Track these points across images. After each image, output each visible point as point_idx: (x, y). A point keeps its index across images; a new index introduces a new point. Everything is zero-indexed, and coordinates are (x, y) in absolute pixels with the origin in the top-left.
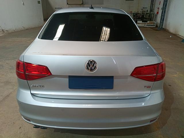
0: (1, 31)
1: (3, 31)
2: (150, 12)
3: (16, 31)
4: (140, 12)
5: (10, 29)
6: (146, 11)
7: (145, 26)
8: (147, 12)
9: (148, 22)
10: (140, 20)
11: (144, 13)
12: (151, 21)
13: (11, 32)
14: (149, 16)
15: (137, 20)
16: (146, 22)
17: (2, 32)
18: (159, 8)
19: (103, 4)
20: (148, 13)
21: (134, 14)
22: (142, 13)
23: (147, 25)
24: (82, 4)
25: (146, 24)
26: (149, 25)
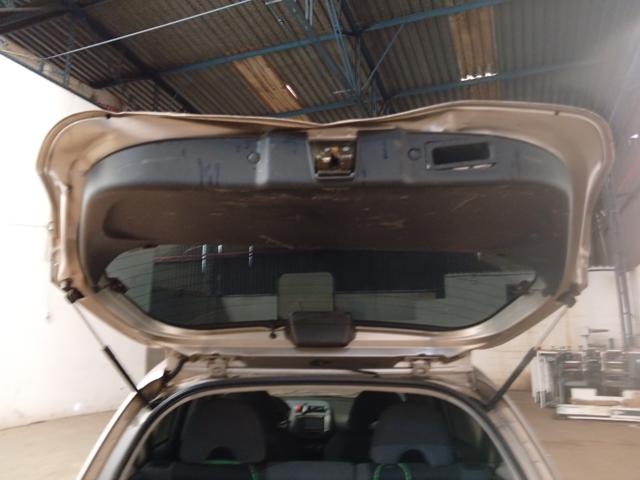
2: (626, 347)
4: (575, 350)
6: (608, 344)
7: (613, 418)
8: (612, 347)
9: (628, 395)
10: (583, 383)
11: (598, 354)
14: (625, 366)
15: (569, 384)
16: (617, 392)
20: (619, 354)
21: (551, 359)
22: (590, 354)
23: (627, 413)
25: (617, 403)
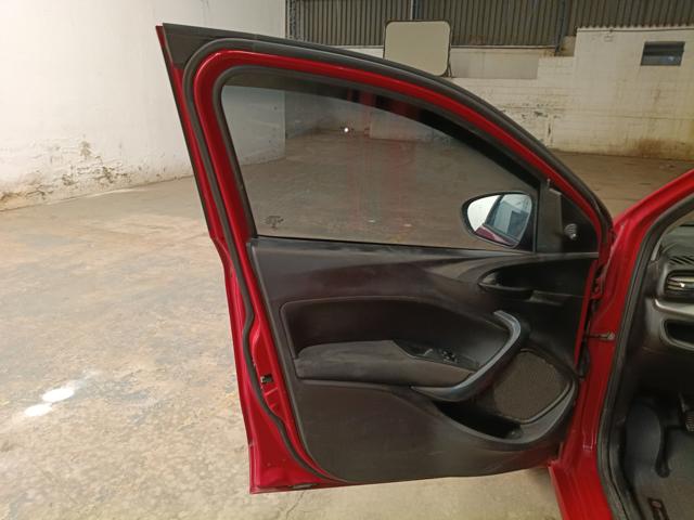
0: (99, 178)
1: (108, 176)
3: (164, 178)
5: (140, 169)
13: (141, 181)
17: (101, 181)
19: (535, 77)
24: (446, 75)
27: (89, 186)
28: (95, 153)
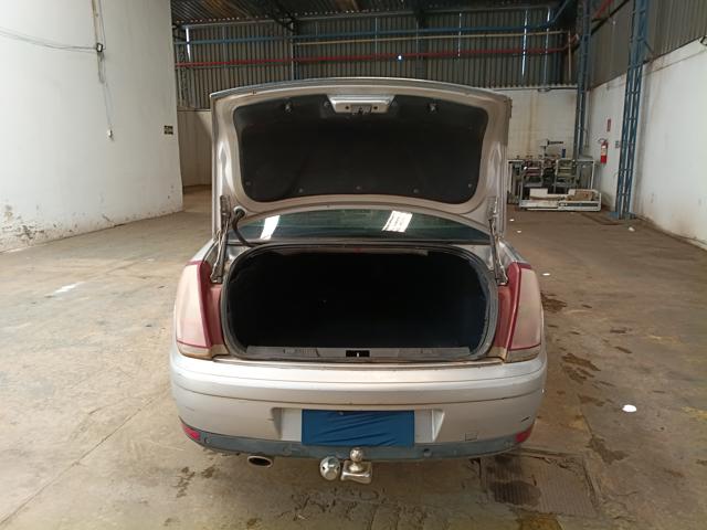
0: (20, 236)
1: (27, 233)
2: (575, 156)
3: (76, 232)
5: (55, 226)
7: (560, 208)
8: (564, 156)
9: (572, 192)
10: (540, 184)
11: (554, 162)
12: (580, 188)
13: (56, 236)
14: (573, 172)
17: (23, 237)
18: (606, 144)
20: (568, 162)
21: (517, 166)
22: (547, 161)
23: (569, 205)
25: (563, 198)
26: (578, 205)
27: (12, 242)
28: (16, 215)
